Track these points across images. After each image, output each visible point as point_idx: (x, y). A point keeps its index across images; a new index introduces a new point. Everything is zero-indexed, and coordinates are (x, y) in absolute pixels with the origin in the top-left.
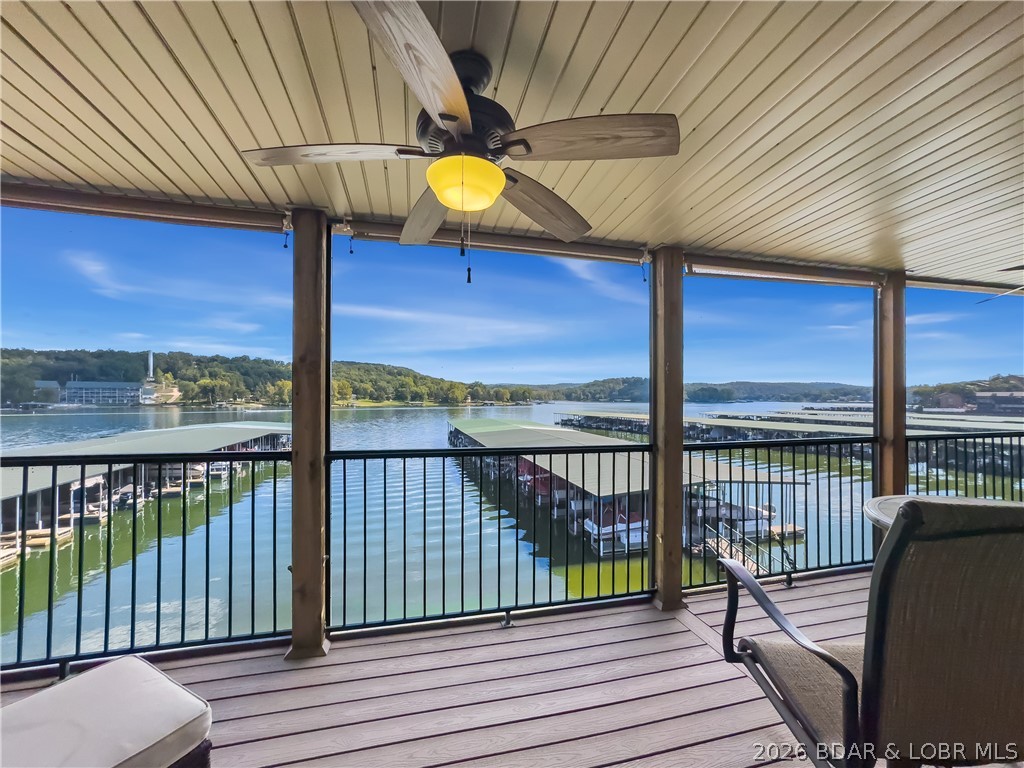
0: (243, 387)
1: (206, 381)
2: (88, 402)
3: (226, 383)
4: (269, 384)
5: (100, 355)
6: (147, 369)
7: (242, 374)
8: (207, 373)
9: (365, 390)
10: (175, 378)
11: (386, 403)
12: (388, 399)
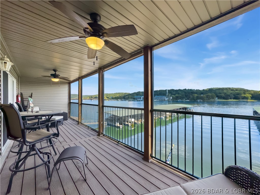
0: (185, 96)
1: (177, 95)
2: (158, 100)
3: (181, 95)
4: (191, 95)
5: (160, 91)
6: (167, 93)
7: (185, 93)
8: (177, 93)
9: (222, 96)
10: (171, 94)
11: (230, 100)
12: (231, 99)
